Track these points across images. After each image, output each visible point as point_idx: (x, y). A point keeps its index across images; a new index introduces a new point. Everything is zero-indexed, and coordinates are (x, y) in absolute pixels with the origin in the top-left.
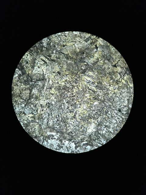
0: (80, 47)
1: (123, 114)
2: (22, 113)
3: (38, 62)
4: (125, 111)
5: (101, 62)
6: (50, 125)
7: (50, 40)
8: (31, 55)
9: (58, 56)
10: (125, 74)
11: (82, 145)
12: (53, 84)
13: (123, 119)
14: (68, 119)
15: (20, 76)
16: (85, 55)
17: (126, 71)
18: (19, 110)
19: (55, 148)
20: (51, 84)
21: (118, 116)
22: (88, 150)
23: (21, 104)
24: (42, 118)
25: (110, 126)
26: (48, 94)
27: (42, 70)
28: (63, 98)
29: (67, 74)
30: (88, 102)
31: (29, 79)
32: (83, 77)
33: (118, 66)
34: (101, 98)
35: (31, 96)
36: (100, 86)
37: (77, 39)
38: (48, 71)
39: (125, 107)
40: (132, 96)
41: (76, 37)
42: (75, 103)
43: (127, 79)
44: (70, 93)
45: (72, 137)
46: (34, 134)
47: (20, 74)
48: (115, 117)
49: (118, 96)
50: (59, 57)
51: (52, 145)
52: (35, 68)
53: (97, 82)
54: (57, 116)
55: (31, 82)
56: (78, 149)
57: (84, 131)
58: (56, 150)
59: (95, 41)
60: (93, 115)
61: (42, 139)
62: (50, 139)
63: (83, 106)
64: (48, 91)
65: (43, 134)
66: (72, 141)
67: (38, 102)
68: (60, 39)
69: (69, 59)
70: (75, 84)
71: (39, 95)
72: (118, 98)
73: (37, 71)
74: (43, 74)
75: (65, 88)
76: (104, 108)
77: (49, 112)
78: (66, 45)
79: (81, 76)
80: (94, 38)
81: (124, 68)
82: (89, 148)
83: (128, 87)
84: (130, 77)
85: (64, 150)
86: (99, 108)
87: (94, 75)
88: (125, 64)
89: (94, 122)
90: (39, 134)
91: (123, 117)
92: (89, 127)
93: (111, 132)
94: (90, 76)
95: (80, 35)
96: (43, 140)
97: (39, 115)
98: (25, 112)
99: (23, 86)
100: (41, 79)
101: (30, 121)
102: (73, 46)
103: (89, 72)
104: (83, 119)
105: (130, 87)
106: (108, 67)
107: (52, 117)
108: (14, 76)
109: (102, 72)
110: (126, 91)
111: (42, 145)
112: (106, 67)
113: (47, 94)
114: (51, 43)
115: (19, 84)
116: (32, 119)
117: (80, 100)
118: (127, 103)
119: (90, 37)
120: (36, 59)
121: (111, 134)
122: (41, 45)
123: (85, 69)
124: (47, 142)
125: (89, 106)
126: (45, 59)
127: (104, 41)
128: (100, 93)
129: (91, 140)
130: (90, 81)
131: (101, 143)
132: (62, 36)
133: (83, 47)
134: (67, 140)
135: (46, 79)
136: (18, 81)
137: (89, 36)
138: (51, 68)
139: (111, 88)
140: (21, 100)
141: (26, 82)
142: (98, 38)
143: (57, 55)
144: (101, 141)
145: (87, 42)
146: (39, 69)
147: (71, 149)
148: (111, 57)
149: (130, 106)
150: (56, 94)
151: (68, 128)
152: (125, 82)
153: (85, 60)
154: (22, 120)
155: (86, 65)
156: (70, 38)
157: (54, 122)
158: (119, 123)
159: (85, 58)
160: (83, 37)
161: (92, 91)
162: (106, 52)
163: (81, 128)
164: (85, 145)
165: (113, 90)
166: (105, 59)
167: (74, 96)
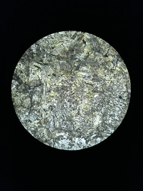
0: (69, 46)
1: (124, 100)
2: (28, 122)
3: (32, 69)
4: (126, 97)
5: (92, 55)
6: (57, 126)
7: (38, 45)
8: (23, 64)
10: (117, 62)
11: (92, 139)
12: (50, 87)
13: (125, 105)
14: (73, 117)
15: (17, 86)
16: (75, 52)
17: (118, 59)
18: (24, 119)
19: (66, 147)
20: (49, 87)
21: (120, 103)
22: (99, 142)
23: (25, 113)
24: (48, 122)
25: (115, 114)
27: (38, 76)
28: (64, 98)
29: (62, 74)
30: (89, 97)
31: (27, 87)
32: (78, 73)
33: (109, 55)
34: (100, 90)
35: (32, 104)
36: (96, 78)
37: (64, 38)
38: (44, 76)
39: (125, 93)
40: (129, 81)
41: (63, 37)
42: (76, 100)
43: (120, 66)
44: (69, 92)
45: (81, 133)
46: (44, 139)
47: (18, 85)
48: (118, 105)
49: (116, 84)
50: (50, 60)
51: (63, 145)
52: (30, 75)
53: (92, 75)
54: (62, 117)
55: (30, 89)
56: (89, 143)
57: (91, 124)
58: (68, 150)
59: (82, 37)
60: (95, 108)
61: (52, 141)
62: (60, 140)
63: (84, 101)
64: (47, 95)
65: (52, 136)
66: (82, 137)
67: (40, 107)
68: (47, 42)
69: (61, 60)
70: (72, 82)
71: (40, 101)
72: (116, 86)
73: (32, 78)
74: (39, 79)
75: (63, 88)
76: (105, 98)
77: (53, 114)
78: (55, 47)
79: (76, 72)
80: (80, 34)
81: (115, 56)
82: (99, 140)
83: (123, 73)
84: (123, 63)
85: (76, 147)
86: (100, 100)
87: (88, 69)
88: (116, 52)
89: (98, 114)
90: (49, 137)
91: (125, 103)
92: (95, 120)
93: (117, 120)
94: (84, 71)
95: (65, 34)
96: (54, 142)
97: (44, 120)
98: (30, 119)
99: (23, 95)
100: (38, 84)
101: (37, 127)
102: (62, 46)
103: (83, 67)
104: (87, 114)
105: (125, 73)
106: (99, 58)
107: (57, 118)
108: (12, 88)
109: (94, 64)
110: (122, 78)
111: (54, 148)
112: (97, 59)
113: (47, 98)
114: (39, 48)
115: (18, 94)
116: (38, 125)
117: (80, 96)
118: (126, 88)
119: (76, 34)
120: (29, 67)
121: (117, 122)
122: (31, 52)
123: (78, 66)
124: (58, 143)
125: (90, 100)
126: (37, 65)
127: (90, 34)
128: (98, 85)
129: (99, 131)
130: (85, 76)
131: (110, 132)
132: (49, 39)
133: (71, 45)
134: (77, 137)
135: (43, 84)
136: (16, 92)
137: (75, 33)
138: (45, 72)
139: (107, 78)
140: (24, 109)
141: (25, 91)
142: (84, 33)
143: (49, 58)
144: (109, 131)
145: (74, 39)
146: (34, 76)
147: (82, 145)
148: (100, 48)
149: (130, 91)
150: (56, 96)
151: (75, 125)
152: (119, 69)
153: (76, 57)
154: (29, 128)
155: (78, 61)
156: (56, 39)
157: (60, 123)
158: (123, 110)
159: (75, 55)
160: (69, 35)
161: (90, 85)
162: (95, 44)
163: (88, 122)
164: (95, 138)
165: (110, 80)
166: (95, 52)
167: (74, 93)
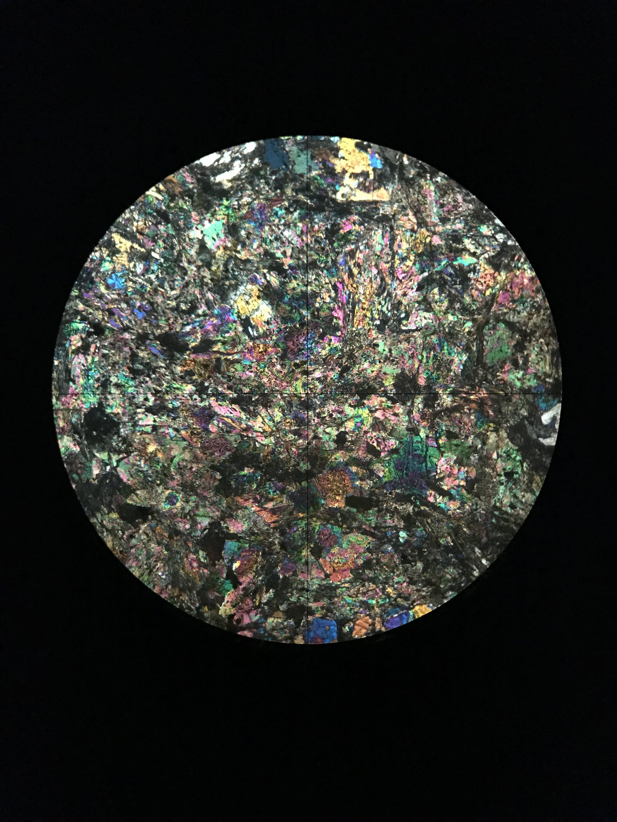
1: (84, 319)
3: (463, 483)
4: (76, 331)
5: (205, 522)
6: (380, 231)
8: (499, 509)
9: (388, 517)
11: (237, 163)
15: (533, 418)
16: (277, 541)
18: (517, 276)
23: (513, 301)
24: (419, 255)
25: (130, 261)
26: (407, 356)
28: (342, 350)
30: (234, 346)
31: (494, 411)
35: (477, 338)
38: (418, 452)
40: (58, 399)
41: (323, 608)
43: (88, 464)
44: (318, 374)
45: (283, 193)
47: (532, 424)
49: (113, 390)
50: (383, 517)
54: (355, 271)
55: (482, 399)
59: (242, 601)
60: (209, 295)
62: (374, 170)
65: (408, 190)
66: (280, 176)
67: (444, 322)
68: (389, 590)
69: (337, 513)
71: (442, 349)
72: (114, 380)
74: (437, 440)
75: (340, 394)
77: (396, 284)
80: (248, 612)
81: (106, 508)
84: (75, 476)
86: (188, 328)
88: (103, 526)
90: (421, 187)
91: (81, 307)
92: (218, 242)
93: (122, 235)
96: (402, 163)
97: (433, 265)
98: (492, 271)
99: (514, 377)
100: (445, 417)
101: (468, 237)
102: (329, 570)
105: (70, 434)
106: (174, 505)
107: (377, 266)
108: (556, 412)
112: (184, 503)
113: (412, 357)
114: (425, 569)
115: (531, 384)
116: (461, 246)
118: (73, 367)
119: (266, 616)
126: (440, 499)
132: (382, 605)
134: (302, 175)
135: (423, 417)
136: (539, 395)
137: (270, 620)
138: (410, 466)
139: (148, 419)
140: (513, 317)
141: (504, 394)
142: (231, 617)
143: (390, 522)
148: (168, 548)
150: (373, 363)
151: (305, 229)
153: (275, 518)
155: (268, 500)
156: (349, 600)
157: (368, 246)
161: (225, 397)
162: (191, 565)
163: (249, 234)
164: (224, 164)
165: (139, 410)
166: (189, 534)
167: (297, 366)
